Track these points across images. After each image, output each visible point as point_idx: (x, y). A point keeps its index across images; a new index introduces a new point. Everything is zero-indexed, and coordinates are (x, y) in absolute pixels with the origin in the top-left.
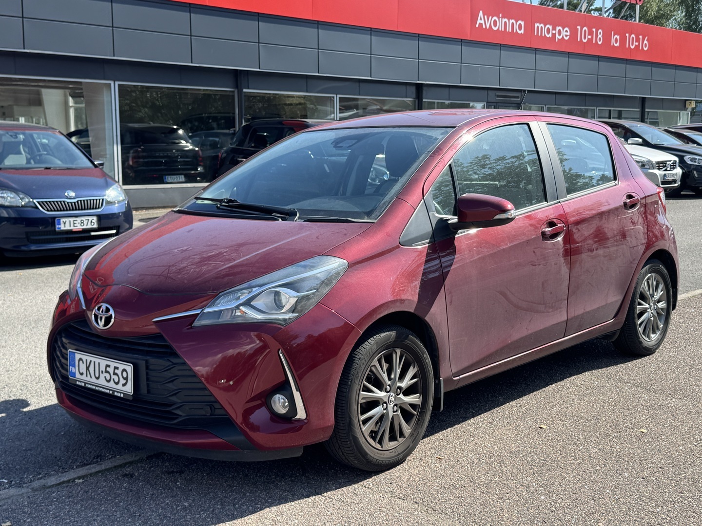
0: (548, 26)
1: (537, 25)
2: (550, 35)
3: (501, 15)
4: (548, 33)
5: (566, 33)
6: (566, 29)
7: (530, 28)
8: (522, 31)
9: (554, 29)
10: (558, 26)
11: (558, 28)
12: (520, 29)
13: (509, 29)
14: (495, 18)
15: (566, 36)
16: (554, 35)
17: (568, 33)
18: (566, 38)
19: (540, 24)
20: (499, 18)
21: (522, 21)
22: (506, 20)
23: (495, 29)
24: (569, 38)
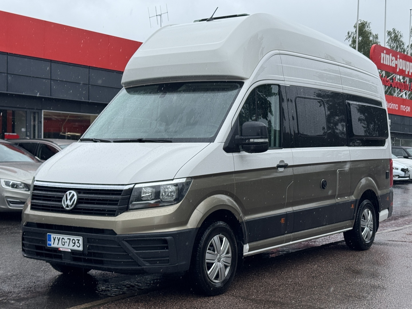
0: (404, 106)
1: (401, 106)
2: (404, 110)
3: (392, 103)
4: (404, 109)
5: (408, 109)
6: (409, 107)
7: (399, 107)
8: (397, 109)
9: (406, 107)
10: (407, 106)
11: (407, 107)
12: (397, 108)
13: (394, 108)
14: (390, 104)
15: (409, 110)
16: (406, 110)
17: (409, 109)
18: (409, 111)
19: (402, 105)
20: (391, 103)
21: (397, 104)
22: (393, 104)
23: (390, 108)
24: (410, 111)
